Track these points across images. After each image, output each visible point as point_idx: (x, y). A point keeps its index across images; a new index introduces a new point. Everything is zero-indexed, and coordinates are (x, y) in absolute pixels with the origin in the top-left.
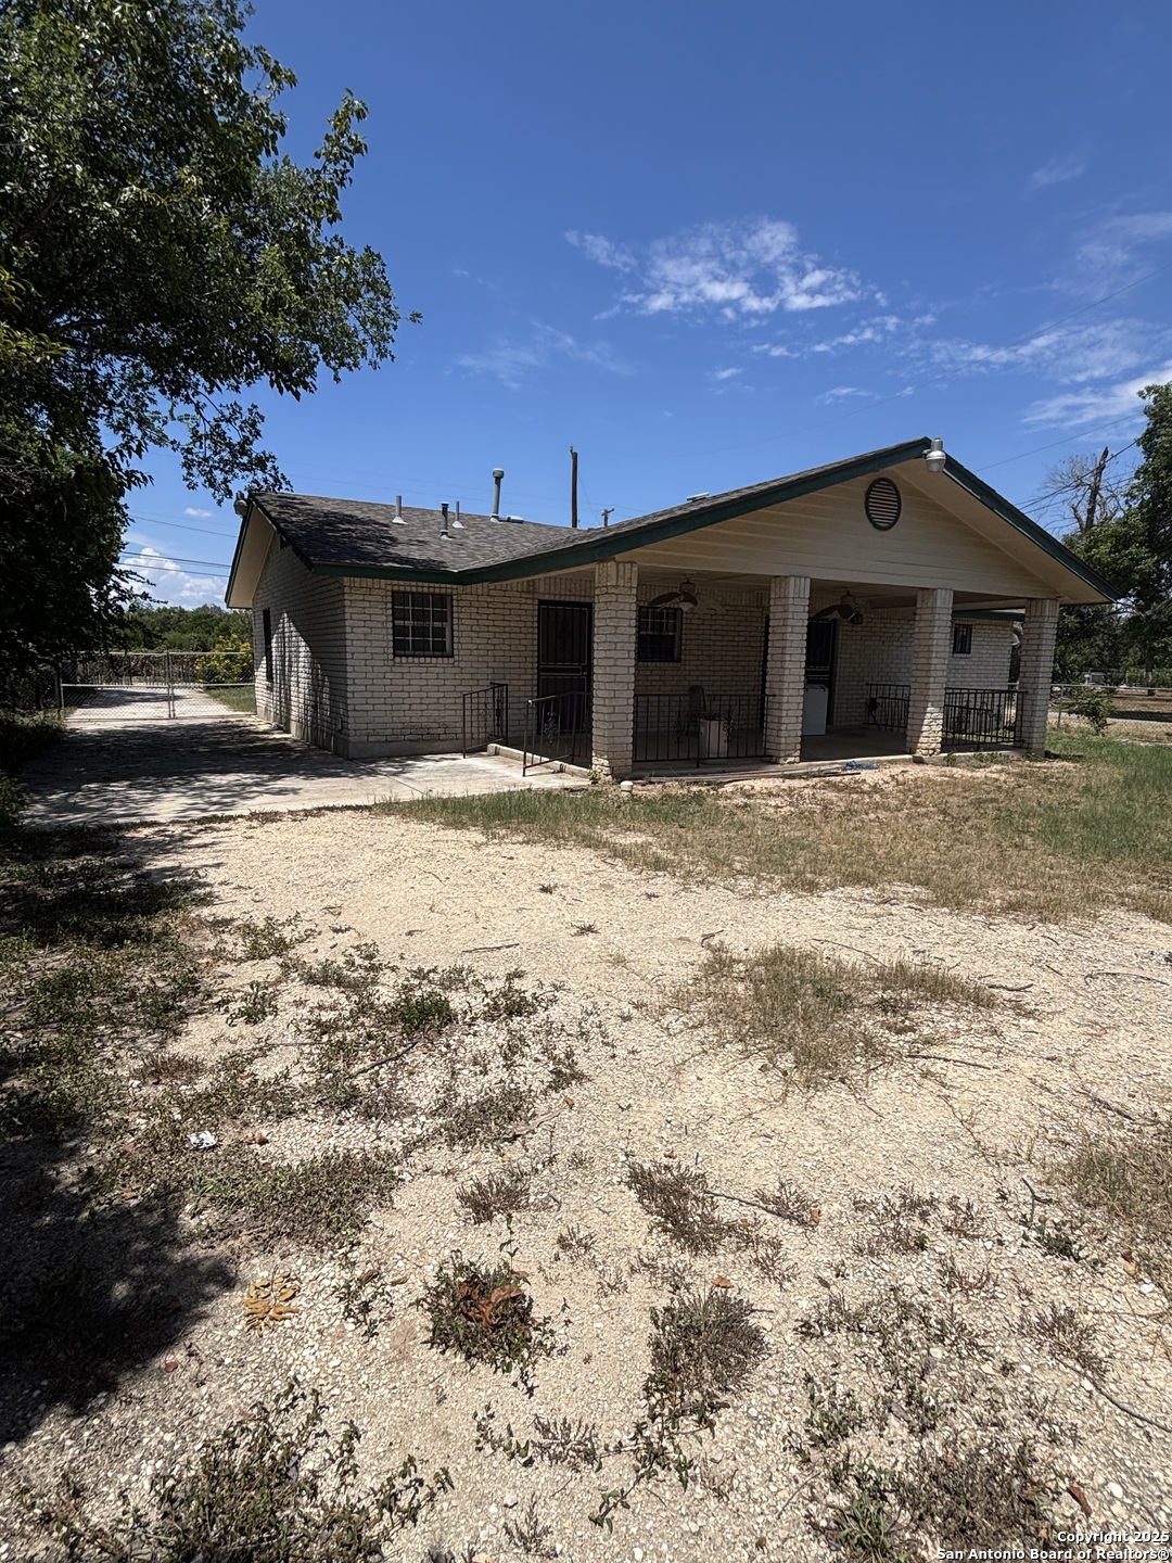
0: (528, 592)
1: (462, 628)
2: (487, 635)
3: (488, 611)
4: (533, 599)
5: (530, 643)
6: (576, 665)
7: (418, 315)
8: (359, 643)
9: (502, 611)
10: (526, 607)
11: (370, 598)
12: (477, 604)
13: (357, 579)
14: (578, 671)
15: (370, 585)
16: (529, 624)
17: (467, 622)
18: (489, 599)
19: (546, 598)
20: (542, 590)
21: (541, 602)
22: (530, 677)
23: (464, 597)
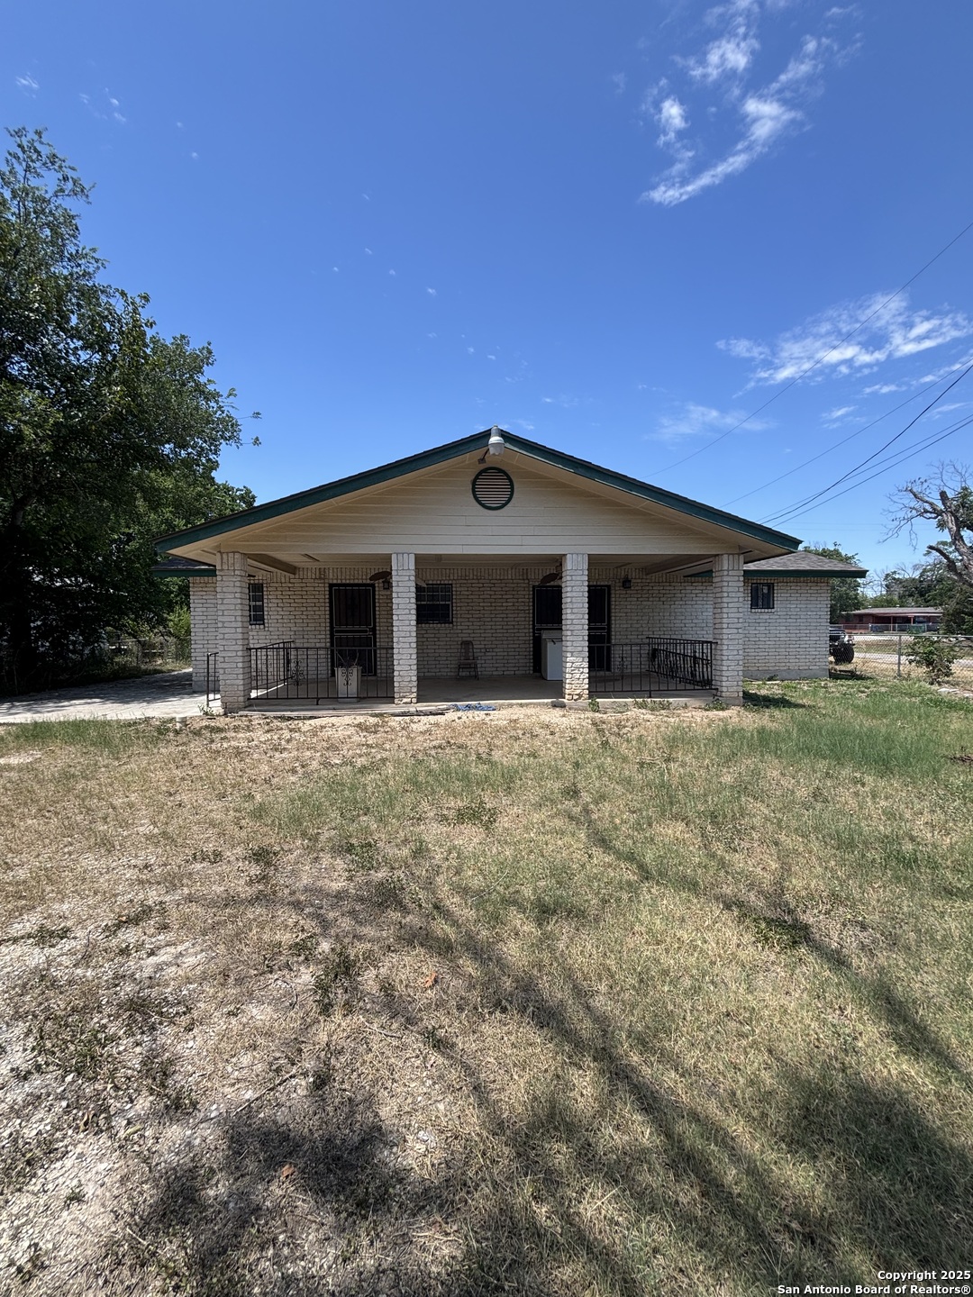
0: (320, 578)
1: (270, 605)
2: (289, 609)
3: (290, 593)
4: (324, 583)
5: (323, 613)
6: (363, 628)
7: (258, 413)
8: (199, 618)
9: (300, 593)
10: (320, 589)
11: (206, 589)
12: (281, 589)
13: (198, 578)
14: (366, 631)
15: (206, 581)
16: (321, 601)
17: (274, 601)
18: (290, 585)
19: (335, 582)
20: (331, 576)
21: (331, 586)
22: (324, 637)
23: (271, 585)
